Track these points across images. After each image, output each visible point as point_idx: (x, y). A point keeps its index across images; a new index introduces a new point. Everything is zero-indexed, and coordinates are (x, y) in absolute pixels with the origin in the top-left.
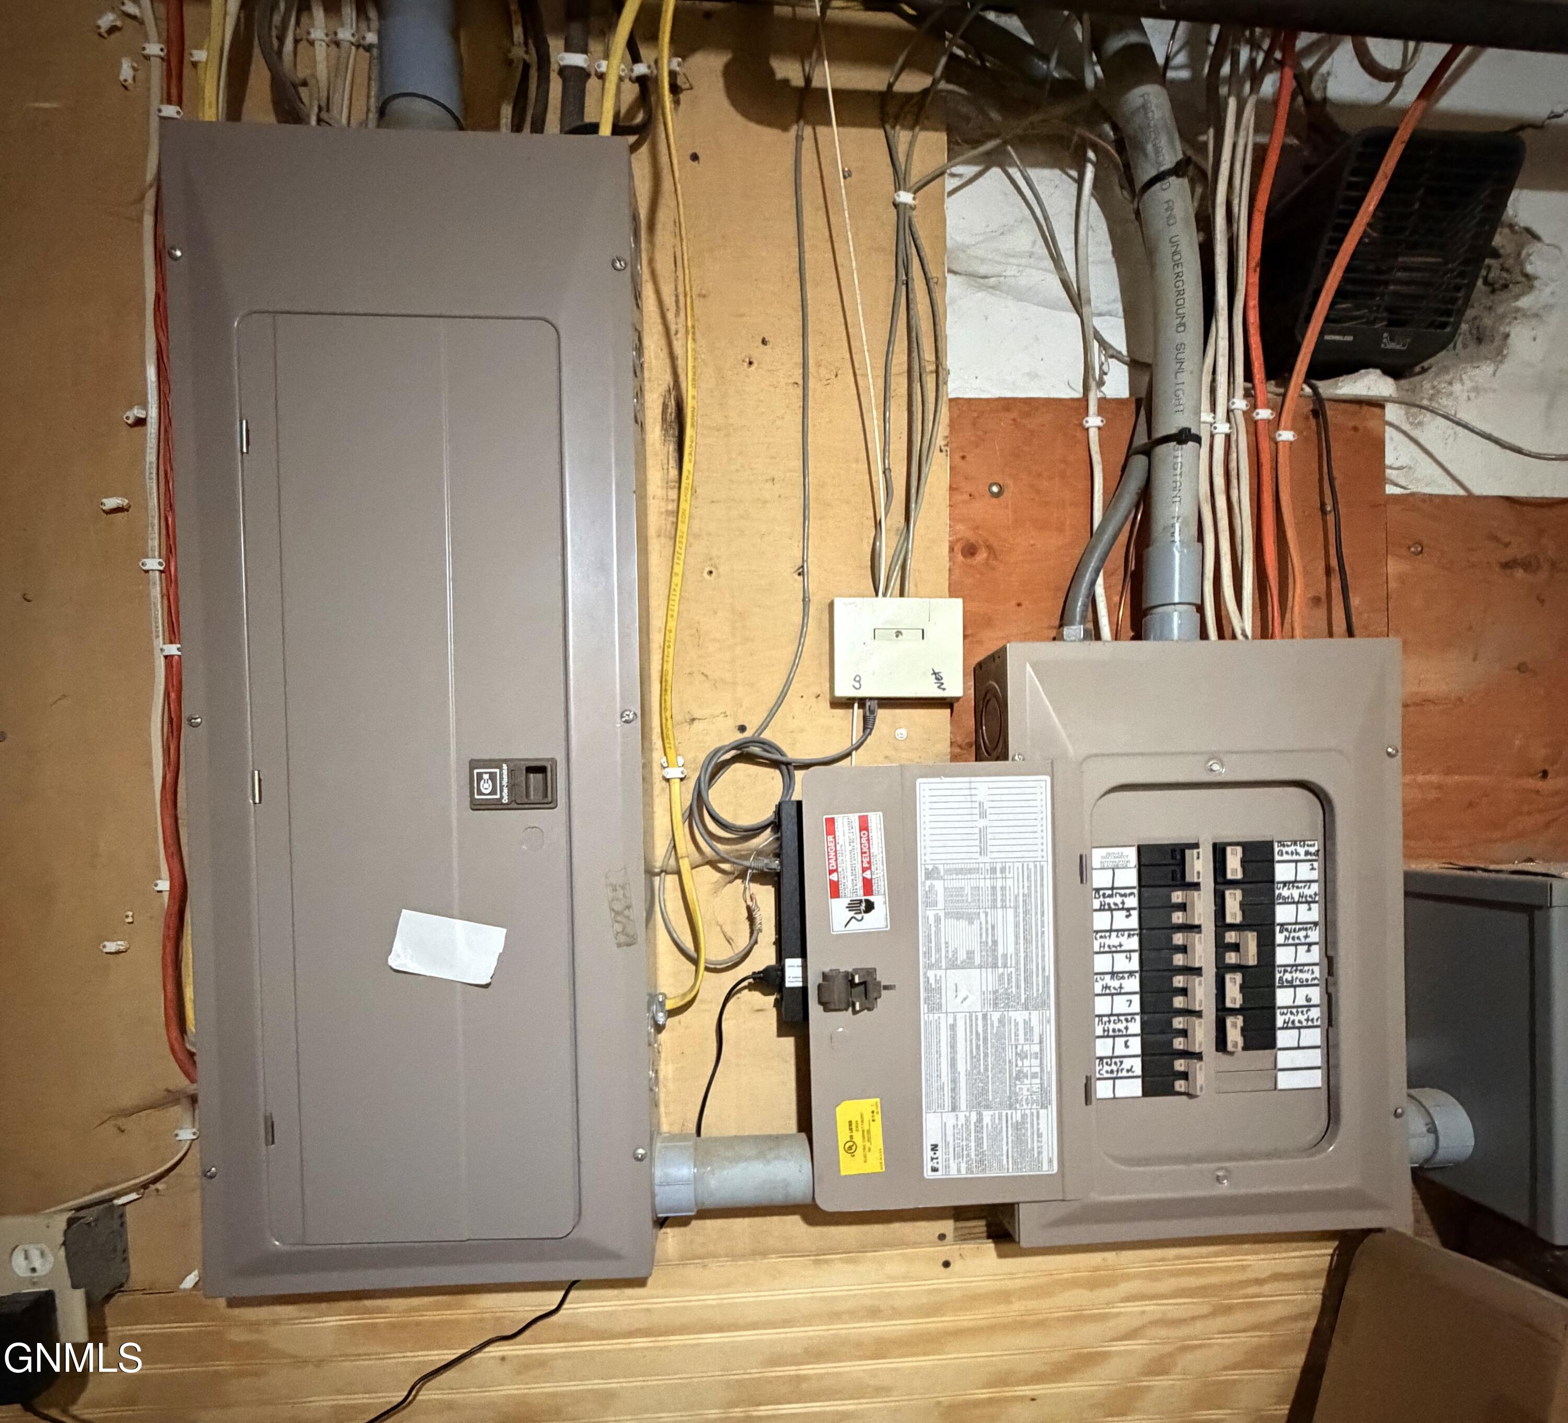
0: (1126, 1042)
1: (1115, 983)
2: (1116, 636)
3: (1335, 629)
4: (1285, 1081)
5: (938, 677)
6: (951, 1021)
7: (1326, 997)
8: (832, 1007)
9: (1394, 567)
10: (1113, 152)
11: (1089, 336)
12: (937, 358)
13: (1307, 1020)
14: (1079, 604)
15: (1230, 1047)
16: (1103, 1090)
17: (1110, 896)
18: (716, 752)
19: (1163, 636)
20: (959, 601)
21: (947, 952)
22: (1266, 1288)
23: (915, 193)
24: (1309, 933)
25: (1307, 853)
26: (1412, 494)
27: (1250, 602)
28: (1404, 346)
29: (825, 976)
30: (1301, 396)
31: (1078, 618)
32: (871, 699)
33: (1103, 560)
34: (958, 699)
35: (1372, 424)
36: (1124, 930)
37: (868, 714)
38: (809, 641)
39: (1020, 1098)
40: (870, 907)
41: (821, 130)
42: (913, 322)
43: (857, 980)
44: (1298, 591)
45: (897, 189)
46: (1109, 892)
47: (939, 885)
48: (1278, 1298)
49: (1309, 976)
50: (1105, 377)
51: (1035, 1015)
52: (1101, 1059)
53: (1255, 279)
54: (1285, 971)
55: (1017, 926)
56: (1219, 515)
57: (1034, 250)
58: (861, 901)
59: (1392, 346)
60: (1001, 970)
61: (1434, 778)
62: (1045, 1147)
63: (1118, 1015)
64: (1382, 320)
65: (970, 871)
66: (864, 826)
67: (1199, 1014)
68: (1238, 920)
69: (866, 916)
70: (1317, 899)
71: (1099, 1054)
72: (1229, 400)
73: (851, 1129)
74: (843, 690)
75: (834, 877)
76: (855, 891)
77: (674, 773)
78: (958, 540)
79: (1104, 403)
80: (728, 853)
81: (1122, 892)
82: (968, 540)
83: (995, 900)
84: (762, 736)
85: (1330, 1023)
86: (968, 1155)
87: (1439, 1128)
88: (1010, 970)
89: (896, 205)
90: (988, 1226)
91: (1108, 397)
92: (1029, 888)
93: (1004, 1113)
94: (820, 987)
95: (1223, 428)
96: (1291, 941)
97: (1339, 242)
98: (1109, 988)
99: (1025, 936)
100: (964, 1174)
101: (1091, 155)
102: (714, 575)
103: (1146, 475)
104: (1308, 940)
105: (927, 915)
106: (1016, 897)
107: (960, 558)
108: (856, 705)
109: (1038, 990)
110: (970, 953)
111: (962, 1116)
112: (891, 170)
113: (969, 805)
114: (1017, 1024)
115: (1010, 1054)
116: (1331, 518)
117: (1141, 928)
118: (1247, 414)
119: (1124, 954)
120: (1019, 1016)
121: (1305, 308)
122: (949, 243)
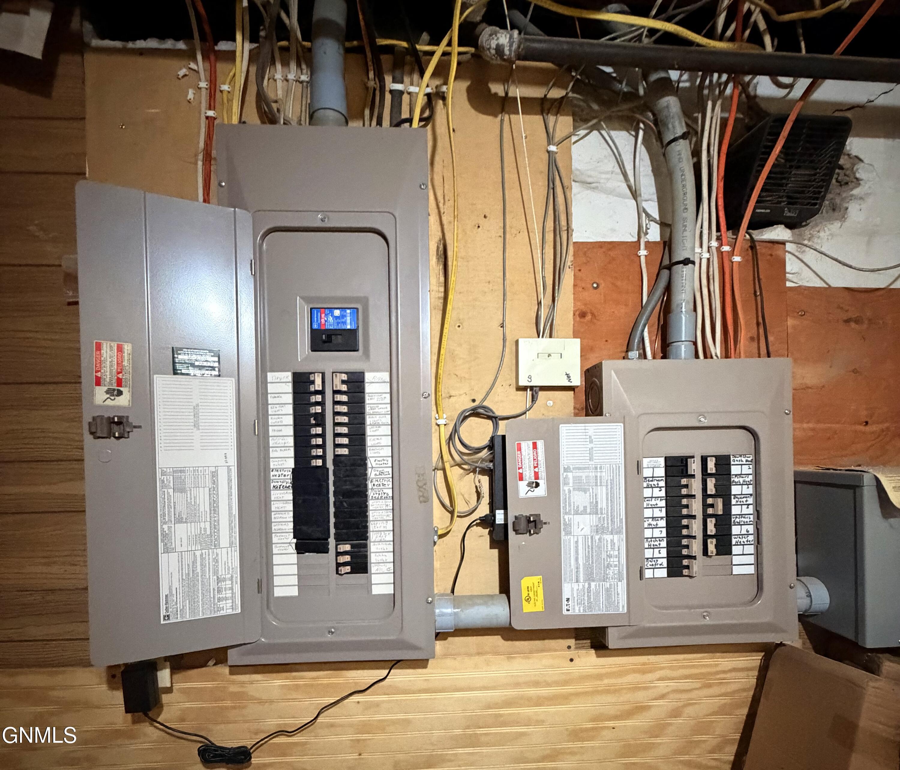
0: (659, 551)
1: (654, 523)
2: (654, 358)
3: (762, 353)
4: (736, 570)
5: (568, 376)
6: (576, 540)
7: (756, 531)
8: (520, 532)
9: (790, 322)
10: (652, 125)
11: (641, 211)
12: (568, 224)
13: (747, 541)
14: (636, 341)
15: (709, 554)
16: (648, 574)
17: (652, 481)
18: (464, 411)
19: (677, 357)
20: (578, 340)
21: (574, 507)
22: (728, 675)
23: (557, 146)
24: (748, 499)
25: (747, 461)
26: (800, 287)
27: (719, 338)
28: (795, 214)
29: (516, 517)
30: (744, 240)
31: (635, 348)
32: (536, 387)
33: (648, 320)
34: (577, 387)
35: (780, 253)
36: (658, 497)
37: (534, 393)
38: (506, 360)
39: (609, 576)
40: (537, 485)
41: (513, 117)
42: (556, 207)
43: (532, 519)
44: (742, 335)
45: (549, 144)
46: (651, 479)
47: (570, 475)
48: (733, 680)
49: (748, 520)
50: (648, 231)
51: (616, 537)
52: (647, 559)
53: (722, 184)
54: (736, 517)
55: (607, 494)
56: (704, 297)
57: (614, 170)
58: (533, 482)
59: (789, 214)
60: (600, 516)
61: (811, 425)
62: (620, 601)
63: (655, 538)
64: (784, 202)
65: (585, 468)
66: (535, 446)
67: (694, 537)
68: (713, 492)
69: (535, 489)
70: (752, 483)
71: (646, 557)
72: (709, 242)
73: (528, 591)
74: (523, 382)
75: (521, 471)
76: (530, 478)
77: (441, 422)
78: (576, 311)
79: (647, 243)
80: (468, 460)
81: (657, 479)
82: (582, 310)
83: (596, 483)
84: (484, 404)
85: (758, 543)
86: (584, 604)
87: (812, 594)
88: (604, 515)
89: (548, 152)
90: (591, 643)
91: (650, 240)
92: (613, 476)
93: (601, 583)
94: (514, 523)
95: (706, 255)
96: (739, 503)
97: (763, 166)
98: (651, 525)
99: (611, 499)
100: (582, 612)
101: (642, 125)
102: (461, 327)
103: (668, 279)
104: (748, 503)
105: (564, 489)
106: (607, 481)
107: (578, 319)
108: (529, 390)
109: (617, 525)
110: (585, 507)
111: (581, 585)
112: (546, 134)
113: (584, 437)
114: (607, 541)
115: (604, 556)
116: (759, 298)
117: (666, 496)
118: (718, 249)
119: (658, 509)
120: (609, 537)
121: (746, 198)
122: (573, 167)
